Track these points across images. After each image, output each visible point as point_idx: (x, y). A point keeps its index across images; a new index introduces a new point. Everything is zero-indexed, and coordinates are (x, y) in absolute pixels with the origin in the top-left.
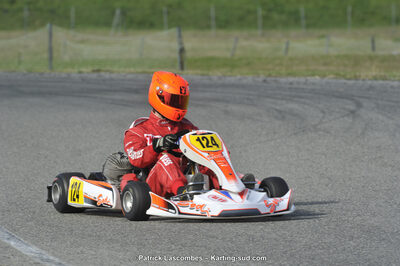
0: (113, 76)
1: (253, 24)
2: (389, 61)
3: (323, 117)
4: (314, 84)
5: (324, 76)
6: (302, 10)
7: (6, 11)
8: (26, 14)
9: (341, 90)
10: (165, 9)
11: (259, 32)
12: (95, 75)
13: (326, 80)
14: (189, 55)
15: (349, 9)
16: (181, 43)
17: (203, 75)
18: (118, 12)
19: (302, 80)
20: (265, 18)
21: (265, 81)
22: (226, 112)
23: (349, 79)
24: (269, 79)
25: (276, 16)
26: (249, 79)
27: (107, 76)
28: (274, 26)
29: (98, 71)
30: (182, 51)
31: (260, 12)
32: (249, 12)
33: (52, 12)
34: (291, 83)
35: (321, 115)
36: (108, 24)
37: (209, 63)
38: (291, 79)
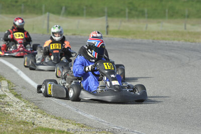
0: (83, 37)
1: (124, 16)
2: (197, 35)
3: (190, 60)
4: (176, 44)
5: (179, 41)
6: (146, 10)
7: (14, 6)
8: (23, 7)
9: (191, 47)
10: (85, 8)
11: (127, 19)
12: (74, 37)
13: (181, 42)
14: (110, 28)
15: (167, 11)
16: (107, 23)
17: (123, 38)
18: (64, 8)
19: (171, 42)
20: (129, 13)
21: (153, 42)
22: (143, 56)
23: (192, 42)
24: (155, 41)
25: (133, 12)
26: (145, 41)
27: (79, 37)
28: (133, 17)
29: (75, 34)
30: (107, 27)
31: (127, 10)
32: (122, 10)
33: (34, 7)
34: (166, 43)
35: (188, 58)
36: (59, 13)
37: (116, 32)
38: (165, 41)
